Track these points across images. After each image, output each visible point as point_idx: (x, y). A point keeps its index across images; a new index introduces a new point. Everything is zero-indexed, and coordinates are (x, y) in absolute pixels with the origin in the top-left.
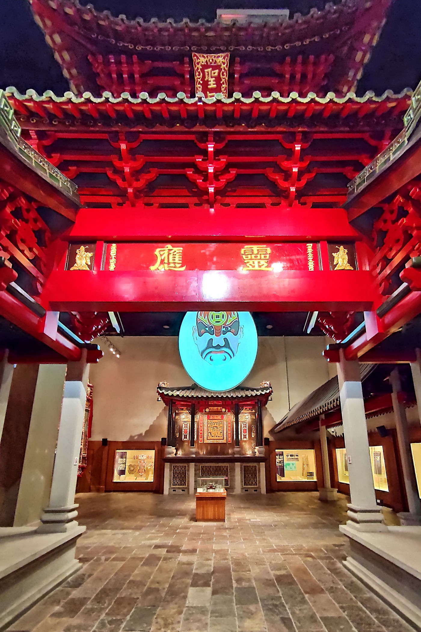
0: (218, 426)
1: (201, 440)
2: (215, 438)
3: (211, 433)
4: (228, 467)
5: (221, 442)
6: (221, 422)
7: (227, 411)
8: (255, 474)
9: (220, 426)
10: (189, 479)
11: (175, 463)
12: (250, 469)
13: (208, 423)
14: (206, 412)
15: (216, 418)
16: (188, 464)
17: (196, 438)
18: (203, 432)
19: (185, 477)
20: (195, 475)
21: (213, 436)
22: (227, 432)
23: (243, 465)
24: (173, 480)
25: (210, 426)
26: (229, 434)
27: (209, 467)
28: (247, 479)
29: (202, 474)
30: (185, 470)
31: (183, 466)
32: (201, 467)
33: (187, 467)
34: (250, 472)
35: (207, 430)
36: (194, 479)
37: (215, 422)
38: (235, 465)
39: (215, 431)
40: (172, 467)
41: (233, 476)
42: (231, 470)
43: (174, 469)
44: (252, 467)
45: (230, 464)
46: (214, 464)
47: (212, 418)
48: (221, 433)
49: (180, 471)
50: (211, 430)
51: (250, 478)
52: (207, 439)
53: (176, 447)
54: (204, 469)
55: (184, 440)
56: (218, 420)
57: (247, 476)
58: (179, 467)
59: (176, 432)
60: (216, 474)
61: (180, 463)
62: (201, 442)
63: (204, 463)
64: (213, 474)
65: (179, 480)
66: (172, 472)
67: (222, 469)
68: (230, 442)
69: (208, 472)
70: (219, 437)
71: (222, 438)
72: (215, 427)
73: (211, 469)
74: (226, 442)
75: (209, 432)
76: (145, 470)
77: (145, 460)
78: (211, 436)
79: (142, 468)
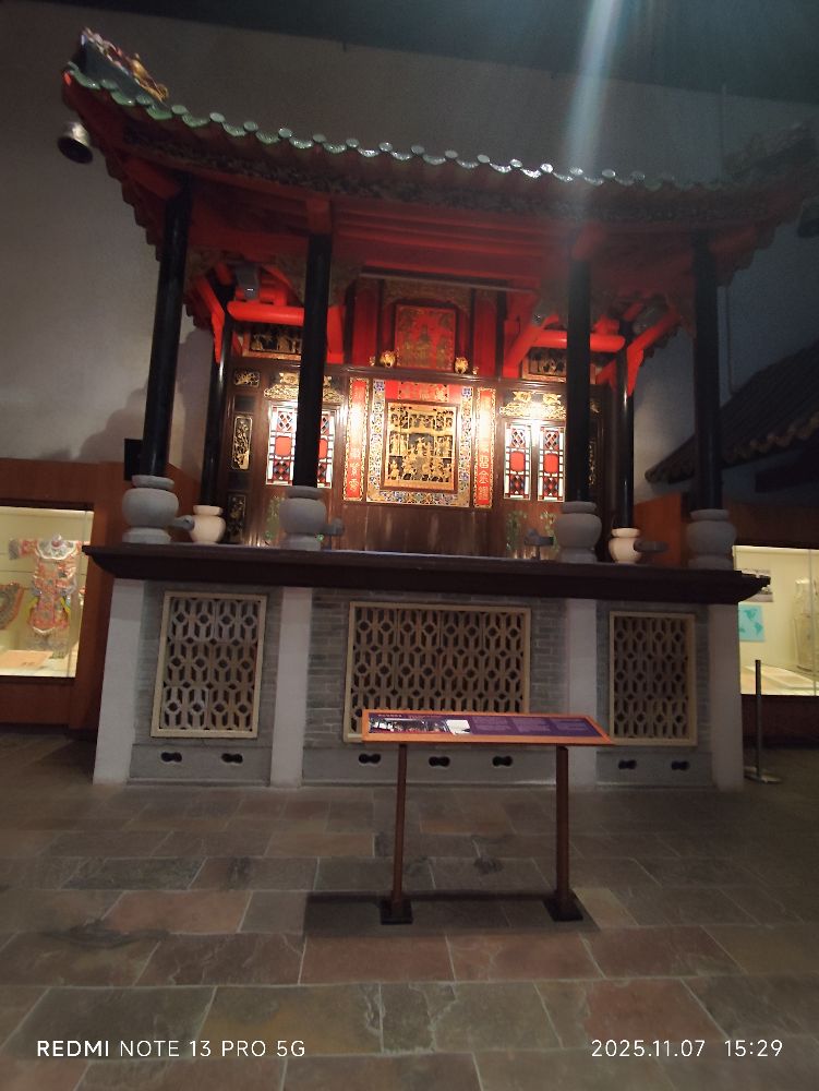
1: (353, 487)
2: (419, 484)
3: (399, 460)
4: (519, 626)
5: (443, 504)
6: (449, 416)
7: (475, 373)
8: (678, 671)
9: (441, 433)
10: (275, 689)
11: (182, 585)
12: (650, 637)
13: (390, 415)
14: (382, 365)
15: (425, 397)
16: (268, 595)
17: (329, 480)
18: (364, 454)
19: (245, 673)
20: (311, 665)
21: (408, 476)
22: (473, 462)
23: (613, 614)
24: (167, 688)
25: (398, 429)
26: (480, 470)
27: (403, 619)
28: (630, 697)
29: (357, 660)
30: (249, 629)
31: (236, 603)
32: (352, 612)
33: (262, 611)
34: (650, 657)
35: (385, 446)
36: (310, 689)
37: (421, 416)
38: (562, 610)
39: (420, 452)
40: (166, 606)
41: (550, 678)
42: (538, 641)
43: (180, 618)
44: (663, 629)
45: (538, 602)
46: (439, 598)
47: (407, 397)
48: (445, 466)
49: (214, 635)
50: (403, 448)
51: (650, 691)
52: (383, 488)
53: (234, 515)
54: (375, 626)
55: (275, 483)
56: (435, 407)
57: (630, 676)
58: (210, 611)
59: (237, 445)
60: (450, 661)
61: (219, 587)
62: (351, 499)
63: (372, 595)
64: (428, 660)
65: (206, 690)
66: (163, 639)
67: (486, 633)
68: (484, 506)
69: (396, 649)
70: (435, 479)
71: (450, 486)
72: (422, 435)
73: (419, 629)
74: (467, 506)
75: (393, 454)
76: (68, 610)
77: (68, 566)
78: (400, 474)
79: (52, 600)
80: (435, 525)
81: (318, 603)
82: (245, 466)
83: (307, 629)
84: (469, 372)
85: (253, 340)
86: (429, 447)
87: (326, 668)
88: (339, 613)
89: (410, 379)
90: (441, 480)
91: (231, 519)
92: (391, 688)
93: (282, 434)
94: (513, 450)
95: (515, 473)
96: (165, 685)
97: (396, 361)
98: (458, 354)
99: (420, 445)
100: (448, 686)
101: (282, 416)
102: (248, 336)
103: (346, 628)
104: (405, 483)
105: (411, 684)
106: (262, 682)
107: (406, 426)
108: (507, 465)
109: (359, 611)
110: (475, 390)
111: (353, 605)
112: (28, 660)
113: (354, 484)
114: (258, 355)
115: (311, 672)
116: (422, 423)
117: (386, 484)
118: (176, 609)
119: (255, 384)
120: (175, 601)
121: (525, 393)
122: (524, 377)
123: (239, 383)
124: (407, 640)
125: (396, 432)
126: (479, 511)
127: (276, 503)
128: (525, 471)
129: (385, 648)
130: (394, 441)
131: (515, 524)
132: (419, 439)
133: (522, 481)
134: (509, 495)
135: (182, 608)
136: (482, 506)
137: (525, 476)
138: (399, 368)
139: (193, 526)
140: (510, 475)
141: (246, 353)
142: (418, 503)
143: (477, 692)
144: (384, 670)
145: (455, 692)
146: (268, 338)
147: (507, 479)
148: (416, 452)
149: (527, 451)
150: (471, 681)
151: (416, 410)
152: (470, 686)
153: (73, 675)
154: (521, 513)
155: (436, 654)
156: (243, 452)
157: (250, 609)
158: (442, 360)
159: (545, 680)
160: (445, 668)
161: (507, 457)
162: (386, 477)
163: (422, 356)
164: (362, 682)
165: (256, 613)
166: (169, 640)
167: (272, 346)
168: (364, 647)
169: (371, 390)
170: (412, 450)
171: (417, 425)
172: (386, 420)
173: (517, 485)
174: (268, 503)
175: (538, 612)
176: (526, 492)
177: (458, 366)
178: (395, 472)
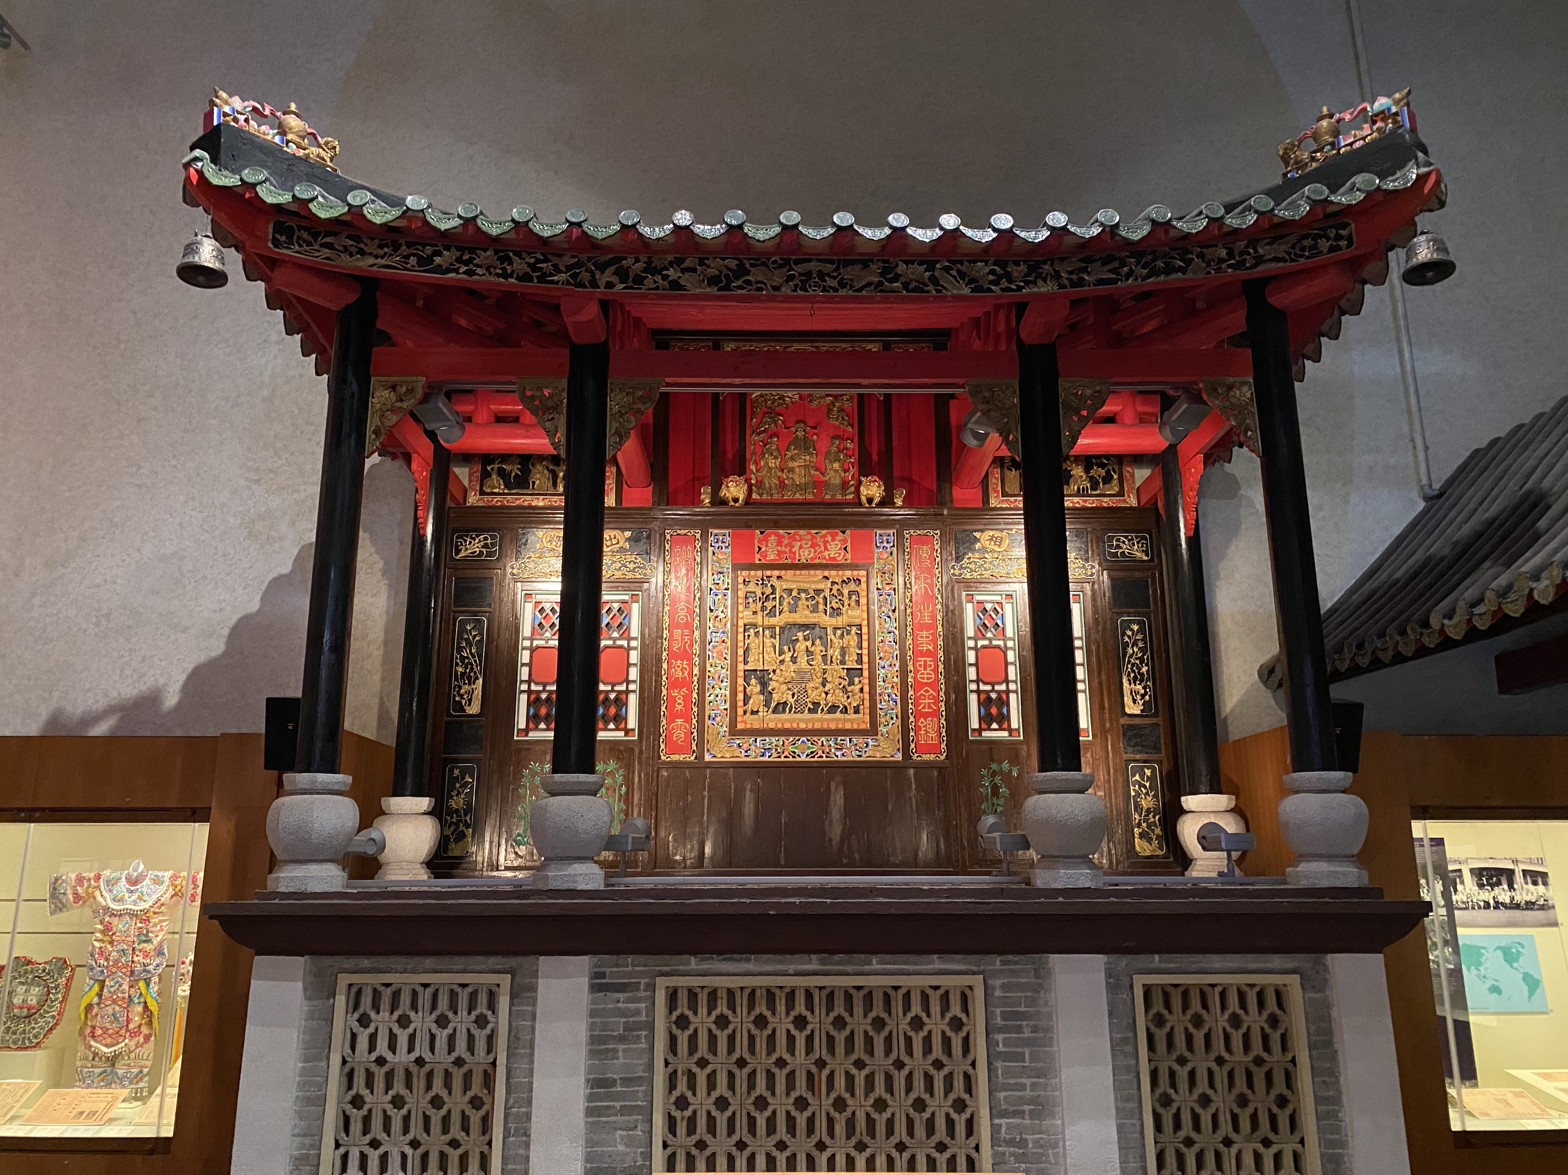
0: (827, 621)
1: (679, 734)
2: (803, 720)
3: (763, 678)
4: (965, 1009)
5: (852, 756)
6: (852, 586)
7: (899, 502)
8: (1280, 1087)
9: (840, 621)
10: (527, 1145)
11: (366, 962)
12: (1217, 1021)
13: (741, 594)
14: (724, 502)
15: (805, 555)
16: (512, 972)
17: (632, 722)
18: (696, 671)
19: (475, 1118)
20: (590, 1098)
21: (782, 707)
22: (904, 673)
23: (1139, 981)
24: (342, 1150)
25: (759, 619)
26: (918, 686)
27: (751, 1006)
28: (1189, 1142)
29: (672, 1085)
30: (481, 1036)
31: (459, 990)
32: (661, 998)
33: (504, 1002)
34: (1220, 1061)
35: (735, 654)
36: (590, 1143)
37: (800, 591)
38: (1042, 974)
39: (803, 661)
40: (341, 1001)
41: (1026, 1108)
42: (1000, 1037)
43: (364, 1021)
44: (1243, 1005)
45: (997, 962)
46: (813, 963)
47: (772, 556)
48: (851, 683)
49: (422, 1049)
50: (771, 656)
51: (1226, 1127)
52: (734, 732)
53: (457, 802)
54: (702, 1021)
55: (533, 735)
56: (826, 573)
57: (1185, 1100)
58: (414, 1007)
59: (460, 669)
60: (840, 1082)
61: (429, 962)
62: (675, 758)
63: (694, 963)
64: (801, 1081)
65: (409, 1151)
66: (335, 1060)
67: (904, 1025)
68: (932, 757)
69: (741, 1063)
70: (833, 709)
71: (862, 720)
72: (804, 627)
73: (782, 1023)
74: (899, 757)
75: (747, 668)
76: (153, 1007)
77: (155, 920)
78: (767, 705)
79: (125, 987)
80: (838, 799)
81: (600, 986)
82: (474, 709)
83: (581, 1030)
84: (888, 501)
85: (485, 475)
86: (818, 648)
87: (618, 1105)
88: (639, 1000)
89: (777, 525)
90: (845, 710)
91: (451, 812)
92: (736, 1138)
93: (542, 643)
94: (980, 643)
95: (989, 688)
96: (338, 1145)
97: (750, 492)
98: (865, 469)
99: (801, 646)
100: (840, 1129)
101: (542, 610)
102: (478, 468)
103: (651, 1027)
104: (773, 721)
105: (771, 1129)
106: (506, 1135)
107: (772, 613)
108: (972, 673)
109: (673, 996)
110: (900, 536)
111: (662, 983)
112: (86, 1107)
113: (679, 730)
114: (496, 501)
115: (590, 1112)
116: (802, 603)
117: (740, 726)
118: (356, 1007)
119: (489, 554)
120: (354, 990)
121: (997, 534)
122: (994, 502)
123: (463, 554)
124: (761, 1045)
125: (755, 626)
126: (923, 768)
127: (533, 774)
128: (1007, 681)
129: (721, 1062)
130: (754, 643)
131: (995, 789)
132: (800, 635)
133: (1003, 701)
134: (979, 731)
135: (367, 1001)
136: (926, 757)
137: (1008, 692)
138: (756, 503)
139: (382, 847)
140: (978, 692)
141: (473, 499)
142: (803, 758)
143: (894, 1140)
144: (722, 1103)
145: (854, 1141)
146: (514, 469)
147: (973, 699)
148: (794, 660)
149: (1010, 644)
150: (881, 1119)
151: (792, 580)
152: (881, 1129)
153: (168, 1132)
154: (1005, 766)
155: (814, 1070)
156: (472, 681)
157: (483, 999)
158: (837, 481)
159: (1020, 1114)
160: (833, 1095)
161: (971, 657)
162: (740, 711)
163: (799, 478)
164: (682, 1128)
165: (492, 1006)
166: (344, 1062)
167: (521, 483)
168: (684, 1062)
169: (704, 550)
170: (788, 656)
171: (793, 610)
172: (735, 605)
173: (994, 711)
174: (518, 776)
175: (998, 982)
176: (1015, 724)
177: (864, 491)
178: (757, 700)
